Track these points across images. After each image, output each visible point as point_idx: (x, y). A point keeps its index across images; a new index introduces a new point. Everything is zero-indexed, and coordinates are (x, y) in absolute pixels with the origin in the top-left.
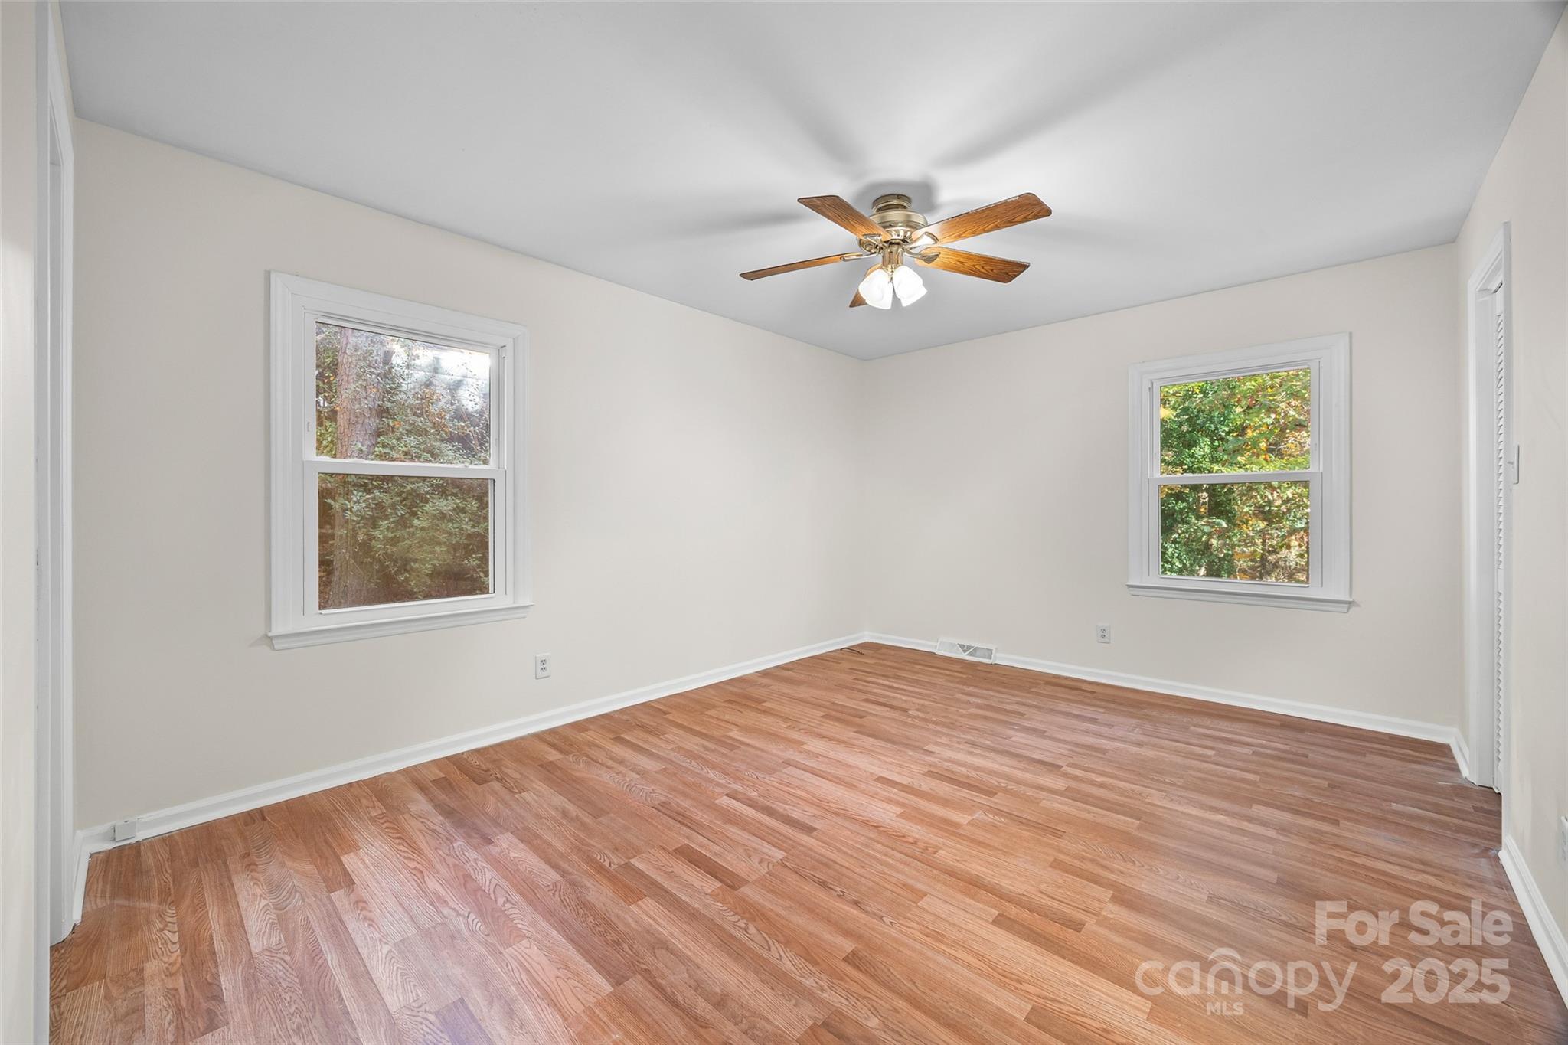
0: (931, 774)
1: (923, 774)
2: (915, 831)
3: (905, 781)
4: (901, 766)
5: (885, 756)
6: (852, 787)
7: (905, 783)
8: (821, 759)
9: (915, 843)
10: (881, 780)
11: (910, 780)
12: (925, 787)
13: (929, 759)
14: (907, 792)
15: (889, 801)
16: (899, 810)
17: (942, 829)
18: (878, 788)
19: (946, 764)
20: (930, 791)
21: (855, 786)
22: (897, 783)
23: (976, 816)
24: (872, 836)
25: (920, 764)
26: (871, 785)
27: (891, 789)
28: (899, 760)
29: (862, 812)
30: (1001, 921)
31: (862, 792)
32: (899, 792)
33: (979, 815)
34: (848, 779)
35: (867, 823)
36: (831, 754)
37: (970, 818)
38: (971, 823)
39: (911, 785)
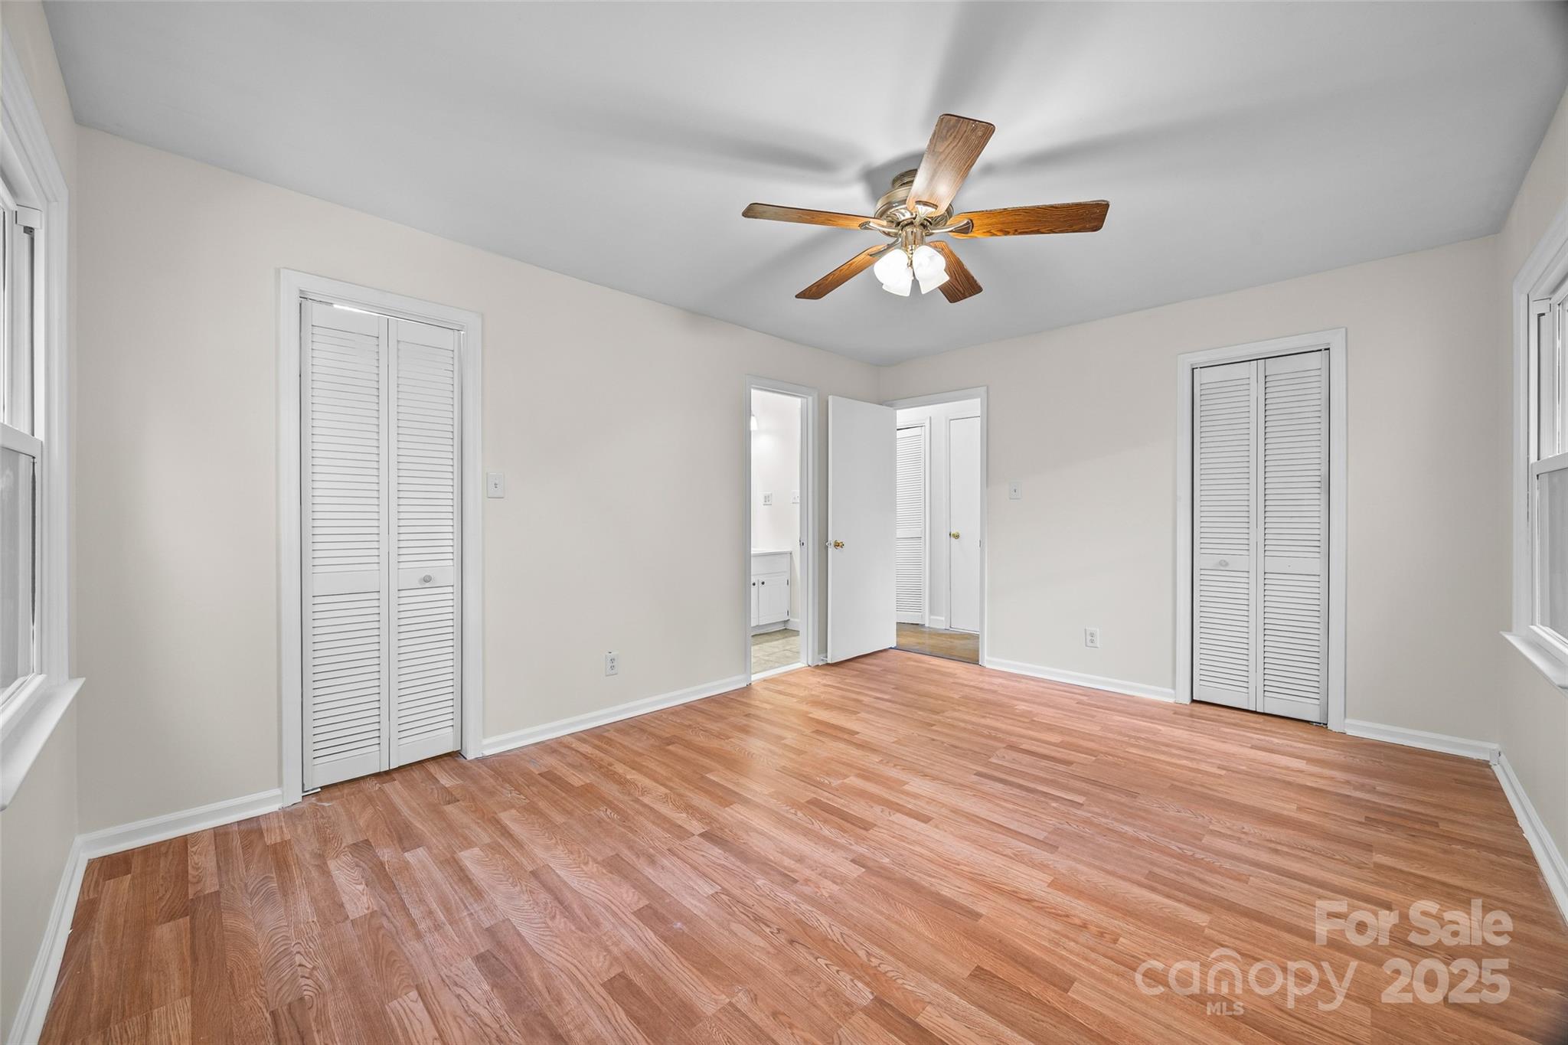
0: (866, 826)
1: (875, 825)
2: (894, 773)
3: (898, 817)
4: (902, 838)
5: (921, 856)
6: (955, 811)
7: (898, 815)
8: (1008, 852)
9: (895, 765)
10: (926, 819)
11: (892, 818)
12: (878, 809)
13: (861, 849)
14: (898, 804)
15: (915, 796)
16: (906, 787)
17: (873, 773)
18: (928, 810)
19: (843, 841)
20: (873, 804)
21: (952, 811)
22: (907, 814)
23: (839, 782)
24: (928, 770)
25: (876, 842)
26: (936, 813)
27: (914, 809)
28: (904, 849)
29: (941, 786)
30: (854, 733)
31: (944, 805)
32: (906, 805)
33: (835, 783)
34: (963, 820)
35: (934, 778)
36: (999, 861)
37: (845, 781)
38: (846, 776)
39: (892, 812)
